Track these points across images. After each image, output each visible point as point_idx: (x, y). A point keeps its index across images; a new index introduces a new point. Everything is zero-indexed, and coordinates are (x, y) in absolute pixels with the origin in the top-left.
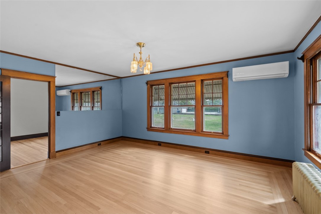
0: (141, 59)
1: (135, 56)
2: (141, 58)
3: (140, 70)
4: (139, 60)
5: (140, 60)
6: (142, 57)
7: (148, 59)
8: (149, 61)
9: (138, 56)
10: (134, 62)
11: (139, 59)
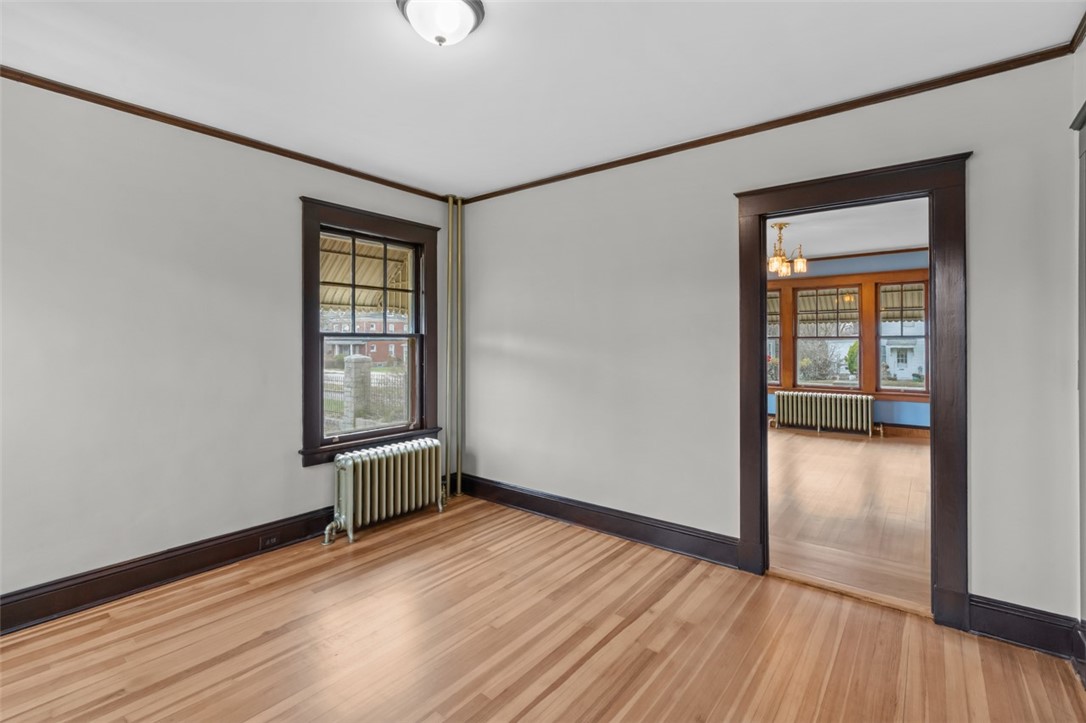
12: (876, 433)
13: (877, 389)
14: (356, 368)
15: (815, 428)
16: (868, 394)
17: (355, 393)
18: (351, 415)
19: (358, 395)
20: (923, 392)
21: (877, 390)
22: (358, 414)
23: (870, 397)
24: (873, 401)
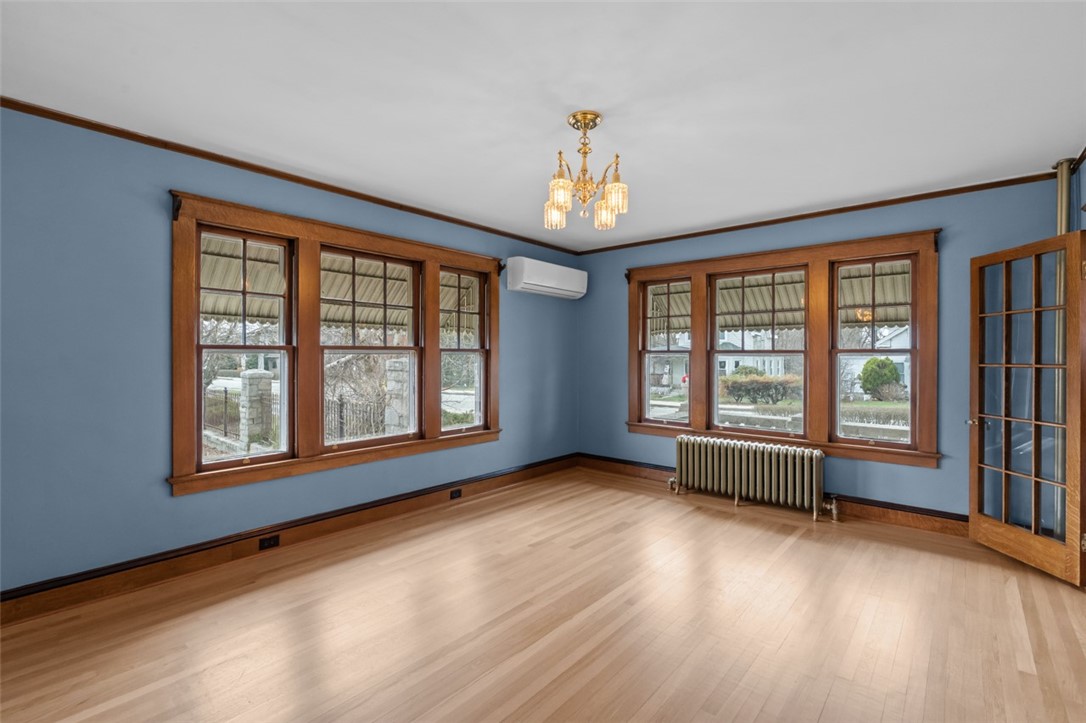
0: (584, 175)
1: (563, 163)
2: (584, 171)
3: (582, 213)
4: (579, 178)
5: (581, 177)
6: (589, 168)
7: (611, 171)
8: (617, 179)
9: (575, 161)
10: (561, 180)
11: (576, 171)
12: (825, 513)
13: (832, 438)
14: (250, 385)
15: (732, 497)
16: (815, 446)
17: (250, 414)
18: (246, 439)
19: (254, 415)
20: (908, 447)
21: (830, 440)
22: (252, 439)
23: (817, 453)
24: (821, 460)
